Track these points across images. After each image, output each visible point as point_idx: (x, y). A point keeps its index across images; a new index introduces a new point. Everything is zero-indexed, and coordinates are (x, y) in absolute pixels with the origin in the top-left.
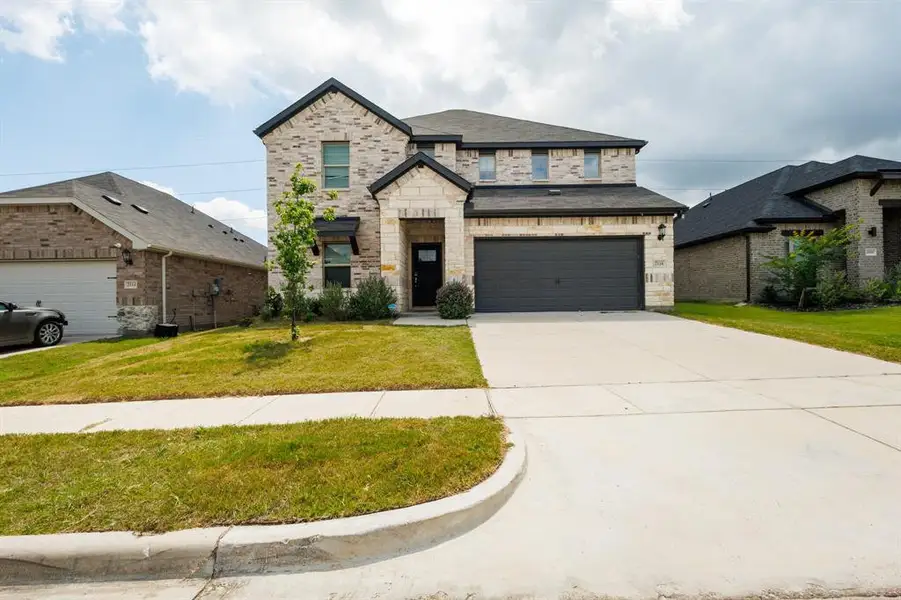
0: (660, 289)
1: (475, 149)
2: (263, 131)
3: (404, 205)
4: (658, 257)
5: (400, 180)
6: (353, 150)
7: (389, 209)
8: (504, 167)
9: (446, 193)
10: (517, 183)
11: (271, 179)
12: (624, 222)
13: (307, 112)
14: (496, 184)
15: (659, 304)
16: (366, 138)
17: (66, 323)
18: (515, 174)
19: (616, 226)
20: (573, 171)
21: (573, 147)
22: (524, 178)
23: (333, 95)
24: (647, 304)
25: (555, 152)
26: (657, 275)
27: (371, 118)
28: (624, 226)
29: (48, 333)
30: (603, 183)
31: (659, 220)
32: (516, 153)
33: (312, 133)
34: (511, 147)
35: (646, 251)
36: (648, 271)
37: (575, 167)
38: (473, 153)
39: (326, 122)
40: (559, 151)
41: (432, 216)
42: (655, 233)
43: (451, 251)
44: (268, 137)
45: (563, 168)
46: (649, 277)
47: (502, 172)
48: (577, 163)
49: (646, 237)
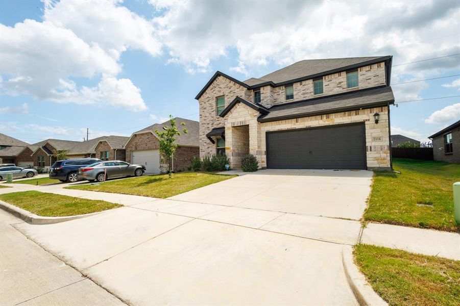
0: (377, 155)
1: (282, 85)
2: (198, 98)
3: (233, 121)
4: (375, 135)
5: (232, 110)
6: (226, 98)
7: (228, 123)
8: (298, 91)
9: (250, 113)
10: (305, 99)
11: (201, 115)
12: (349, 115)
13: (211, 86)
14: (294, 101)
15: (377, 166)
16: (230, 92)
17: (145, 170)
18: (303, 94)
19: (344, 118)
20: (339, 85)
21: (338, 71)
22: (308, 95)
23: (219, 77)
24: (368, 166)
25: (327, 77)
26: (375, 147)
27: (232, 83)
28: (350, 117)
29: (139, 172)
30: (360, 89)
31: (376, 110)
32: (304, 83)
33: (213, 94)
34: (300, 80)
35: (367, 131)
36: (368, 144)
37: (340, 83)
38: (281, 87)
39: (217, 89)
40: (330, 76)
41: (244, 124)
42: (372, 119)
43: (252, 140)
44: (200, 99)
45: (332, 85)
46: (369, 149)
47: (296, 94)
48: (342, 80)
49: (366, 123)
